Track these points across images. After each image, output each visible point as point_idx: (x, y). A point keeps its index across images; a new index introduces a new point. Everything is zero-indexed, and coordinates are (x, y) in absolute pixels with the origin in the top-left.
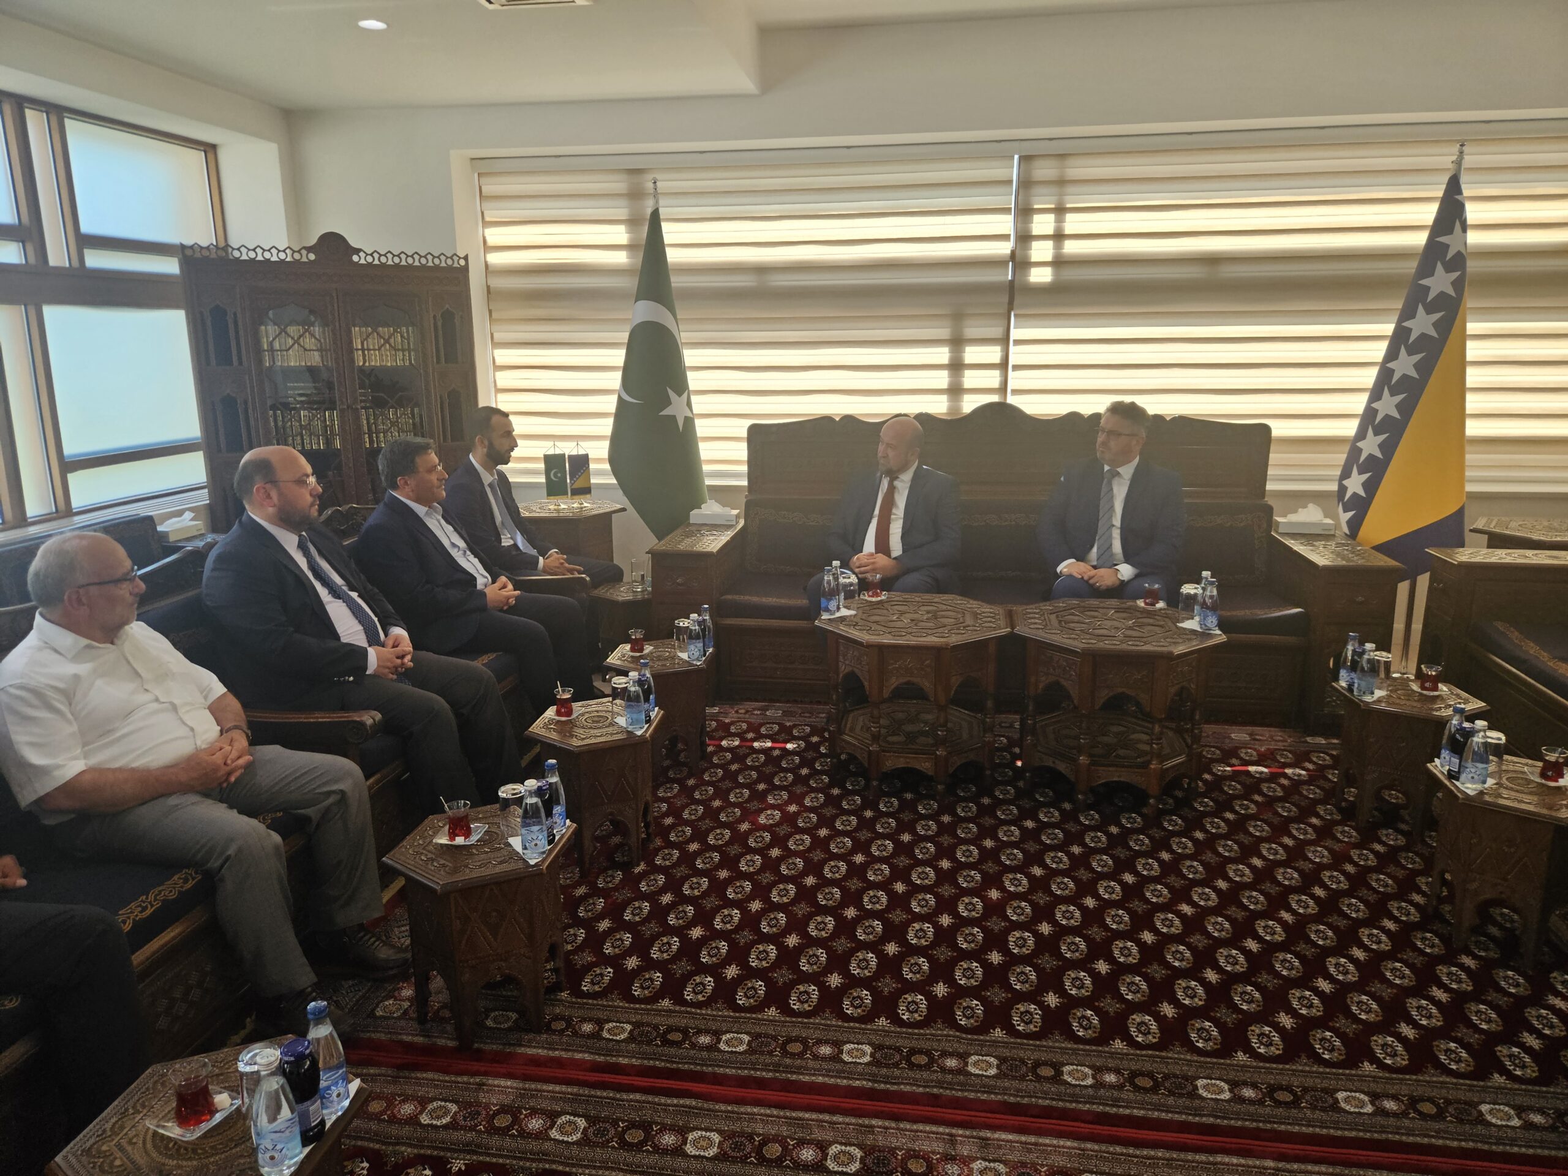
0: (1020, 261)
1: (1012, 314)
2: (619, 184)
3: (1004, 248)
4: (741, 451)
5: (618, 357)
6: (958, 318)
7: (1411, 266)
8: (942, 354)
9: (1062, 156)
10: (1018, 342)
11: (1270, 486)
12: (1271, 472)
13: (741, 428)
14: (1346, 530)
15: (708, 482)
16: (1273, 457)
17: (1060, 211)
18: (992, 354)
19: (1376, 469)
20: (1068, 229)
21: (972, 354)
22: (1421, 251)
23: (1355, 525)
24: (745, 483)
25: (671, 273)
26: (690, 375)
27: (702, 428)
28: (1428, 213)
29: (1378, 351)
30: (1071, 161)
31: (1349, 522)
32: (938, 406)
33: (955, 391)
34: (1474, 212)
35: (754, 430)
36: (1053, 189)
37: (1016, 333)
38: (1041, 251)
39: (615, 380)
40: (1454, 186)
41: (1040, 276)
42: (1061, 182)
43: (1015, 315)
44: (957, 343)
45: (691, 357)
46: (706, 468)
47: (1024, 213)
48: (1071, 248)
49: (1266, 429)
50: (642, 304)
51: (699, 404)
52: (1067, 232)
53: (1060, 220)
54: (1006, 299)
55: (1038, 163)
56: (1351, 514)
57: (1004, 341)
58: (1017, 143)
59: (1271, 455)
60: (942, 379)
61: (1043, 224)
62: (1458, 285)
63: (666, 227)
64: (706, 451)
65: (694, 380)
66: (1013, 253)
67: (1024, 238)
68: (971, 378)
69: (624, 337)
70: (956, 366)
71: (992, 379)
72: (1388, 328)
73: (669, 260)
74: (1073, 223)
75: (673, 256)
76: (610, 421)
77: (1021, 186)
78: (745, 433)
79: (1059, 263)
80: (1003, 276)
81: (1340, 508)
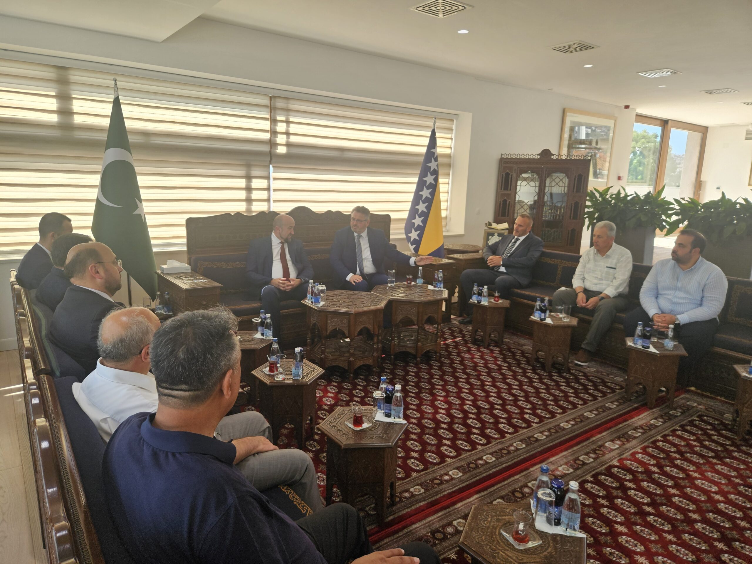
0: (272, 144)
1: (271, 166)
2: (51, 74)
3: (267, 136)
4: (183, 231)
5: (96, 179)
6: (248, 166)
7: (422, 159)
8: (242, 183)
9: (287, 99)
10: (275, 179)
11: (392, 237)
12: (391, 232)
13: (182, 219)
14: (413, 252)
15: (155, 250)
16: (392, 226)
17: (288, 122)
18: (263, 183)
19: (421, 229)
20: (291, 131)
21: (256, 183)
22: (424, 154)
23: (416, 250)
24: (185, 248)
25: (128, 133)
26: (142, 191)
27: (150, 220)
28: (426, 141)
29: (413, 188)
30: (291, 101)
31: (414, 249)
32: (241, 207)
33: (249, 201)
34: (439, 142)
35: (190, 221)
36: (285, 113)
37: (273, 175)
38: (281, 139)
39: (94, 193)
40: (433, 133)
41: (282, 150)
42: (287, 111)
43: (273, 167)
44: (249, 178)
45: (142, 181)
46: (153, 242)
47: (274, 121)
48: (293, 139)
49: (388, 216)
50: (111, 151)
51: (146, 207)
52: (290, 132)
53: (288, 126)
54: (269, 159)
55: (278, 100)
56: (415, 246)
57: (268, 178)
58: (272, 90)
59: (391, 226)
60: (243, 195)
61: (281, 127)
62: (437, 166)
63: (123, 107)
64: (152, 233)
65: (144, 194)
66: (271, 138)
67: (274, 133)
68: (255, 195)
69: (100, 168)
70: (249, 189)
71: (264, 195)
72: (416, 180)
73: (126, 126)
74: (293, 129)
75: (129, 124)
76: (91, 218)
77: (272, 109)
78: (184, 222)
79: (288, 145)
80: (266, 148)
81: (409, 244)
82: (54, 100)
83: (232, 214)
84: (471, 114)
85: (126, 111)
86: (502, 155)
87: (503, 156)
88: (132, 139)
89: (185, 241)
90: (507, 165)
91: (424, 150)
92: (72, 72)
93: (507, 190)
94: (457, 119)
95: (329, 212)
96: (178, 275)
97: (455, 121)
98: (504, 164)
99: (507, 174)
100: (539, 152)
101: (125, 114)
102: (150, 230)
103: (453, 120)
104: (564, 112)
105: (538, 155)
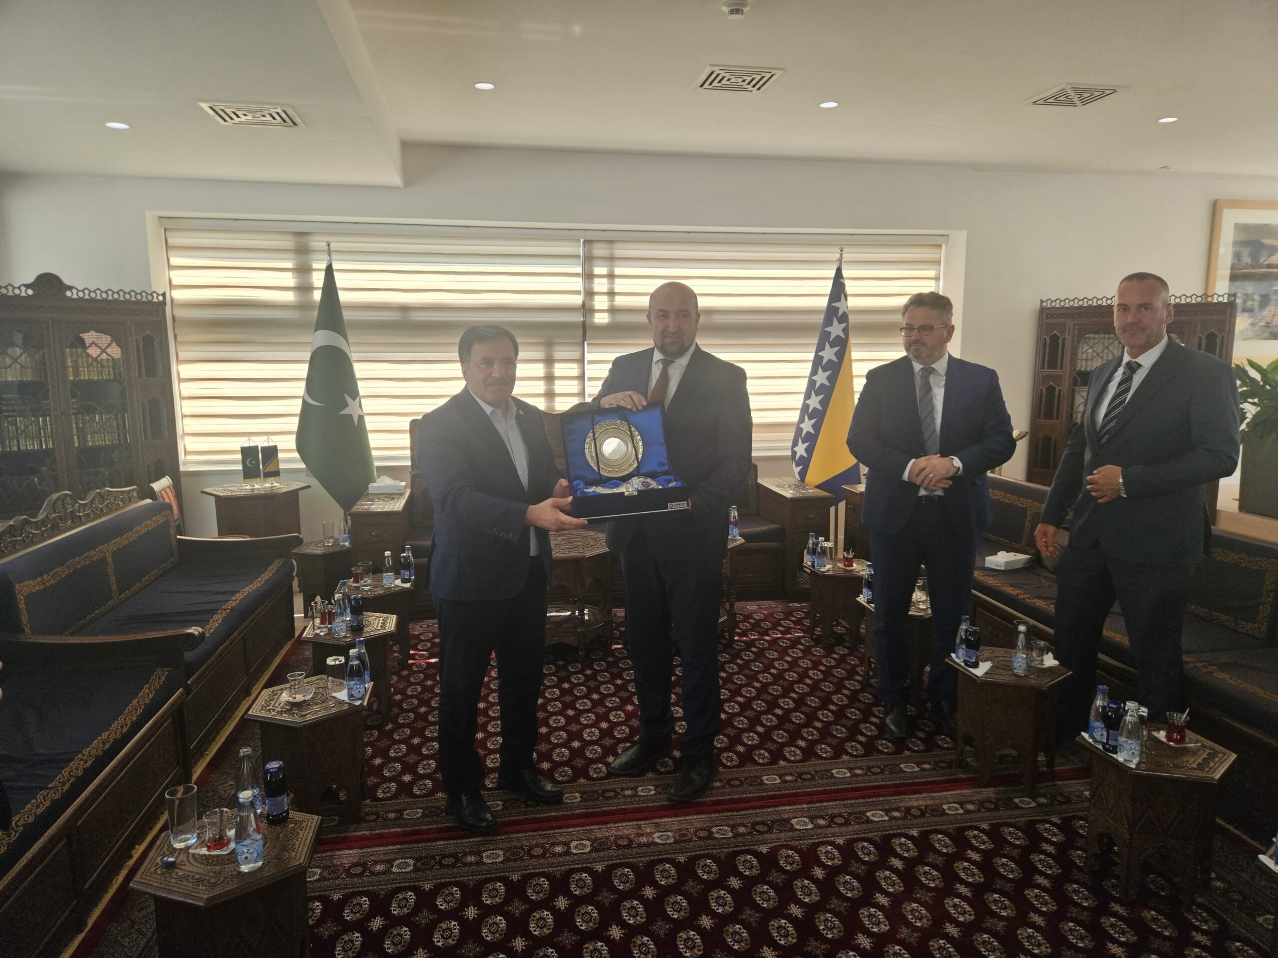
0: (587, 309)
1: (585, 343)
3: (578, 300)
4: (405, 440)
5: (303, 370)
6: (549, 345)
8: (539, 370)
9: (611, 242)
10: (590, 362)
13: (404, 423)
15: (376, 464)
17: (611, 276)
18: (573, 369)
19: (811, 439)
20: (618, 288)
21: (560, 369)
24: (409, 463)
25: (342, 309)
26: (360, 384)
27: (370, 423)
29: (807, 369)
30: (617, 245)
31: (800, 473)
33: (550, 395)
34: (850, 287)
36: (607, 263)
37: (588, 357)
38: (600, 302)
39: (300, 388)
40: (839, 272)
41: (601, 319)
42: (611, 259)
43: (588, 344)
44: (549, 361)
45: (360, 370)
46: (374, 453)
47: (589, 276)
48: (619, 301)
50: (321, 333)
51: (368, 406)
52: (616, 291)
53: (612, 283)
54: (581, 333)
55: (596, 245)
56: (800, 468)
57: (581, 361)
58: (582, 232)
60: (540, 387)
61: (601, 285)
64: (374, 440)
65: (363, 388)
66: (584, 302)
67: (590, 294)
68: (560, 386)
69: (307, 355)
70: (550, 378)
71: (575, 387)
73: (340, 299)
74: (619, 285)
75: (344, 297)
76: (296, 420)
77: (589, 259)
79: (612, 310)
80: (578, 318)
82: (291, 275)
84: (965, 232)
85: (340, 280)
86: (1042, 301)
87: (1044, 304)
88: (347, 315)
90: (1054, 321)
93: (1055, 368)
94: (947, 244)
97: (944, 246)
98: (1047, 318)
99: (1055, 338)
101: (338, 285)
102: (371, 436)
103: (941, 246)
104: (1215, 208)
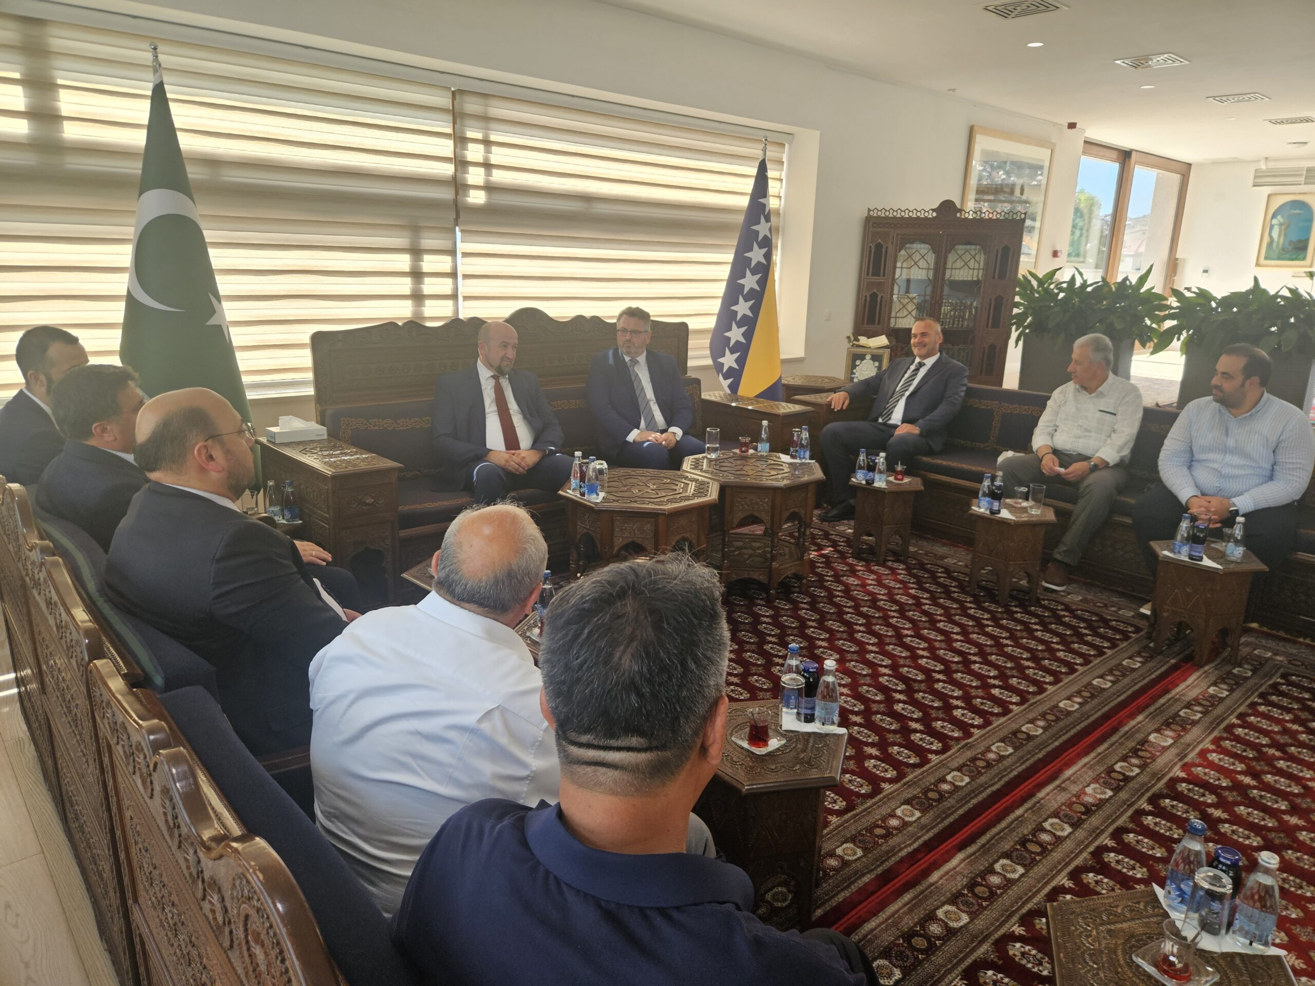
0: (458, 185)
1: (457, 229)
2: (12, 34)
3: (447, 170)
4: (305, 358)
5: (124, 255)
6: (415, 229)
7: (740, 219)
8: (403, 262)
9: (486, 96)
10: (465, 255)
11: (691, 363)
12: (690, 353)
13: (305, 334)
14: (728, 391)
15: (250, 395)
16: (691, 343)
17: (487, 143)
18: (443, 263)
19: (742, 350)
20: (494, 160)
21: (430, 263)
22: (747, 209)
23: (734, 388)
24: (310, 391)
25: (185, 161)
26: (219, 279)
27: (237, 336)
28: (748, 185)
29: (725, 272)
30: (493, 102)
31: (730, 386)
32: (402, 311)
33: (418, 297)
35: (317, 338)
36: (482, 124)
37: (462, 247)
38: (475, 176)
39: (121, 284)
40: (763, 168)
41: (477, 198)
42: (486, 119)
43: (462, 231)
44: (416, 252)
45: (218, 258)
46: (246, 379)
47: (461, 140)
48: (498, 176)
49: (684, 325)
50: (153, 196)
51: (230, 311)
52: (493, 162)
53: (488, 151)
54: (454, 216)
55: (468, 98)
56: (730, 380)
57: (452, 252)
58: (455, 77)
59: (689, 342)
60: (405, 285)
61: (474, 152)
62: (770, 230)
63: (174, 108)
64: (244, 361)
65: (225, 284)
66: (455, 173)
67: (461, 163)
68: (430, 286)
69: (131, 231)
70: (417, 275)
71: (445, 286)
72: (730, 257)
73: (181, 146)
74: (498, 156)
75: (186, 142)
77: (457, 116)
78: (307, 340)
79: (489, 188)
80: (446, 194)
81: (721, 377)
82: (19, 90)
83: (400, 324)
84: (818, 133)
85: (180, 115)
86: (869, 210)
87: (871, 213)
88: (193, 173)
89: (310, 376)
90: (879, 230)
91: (744, 202)
92: (53, 30)
93: (879, 275)
94: (790, 143)
95: (579, 319)
96: (305, 445)
97: (787, 146)
98: (873, 227)
99: (879, 247)
100: (935, 206)
102: (239, 355)
103: (783, 145)
104: (971, 133)
105: (933, 210)
